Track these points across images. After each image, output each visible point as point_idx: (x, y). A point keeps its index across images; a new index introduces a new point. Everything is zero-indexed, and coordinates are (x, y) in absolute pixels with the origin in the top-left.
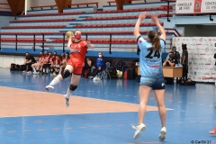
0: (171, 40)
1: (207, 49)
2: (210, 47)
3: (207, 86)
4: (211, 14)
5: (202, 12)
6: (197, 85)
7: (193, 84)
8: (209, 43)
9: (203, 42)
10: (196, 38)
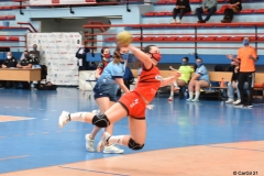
0: (26, 36)
1: (68, 47)
2: (72, 45)
3: (70, 90)
4: (71, 6)
5: (61, 3)
6: (58, 89)
7: (53, 88)
8: (70, 39)
9: (64, 39)
10: (55, 34)
